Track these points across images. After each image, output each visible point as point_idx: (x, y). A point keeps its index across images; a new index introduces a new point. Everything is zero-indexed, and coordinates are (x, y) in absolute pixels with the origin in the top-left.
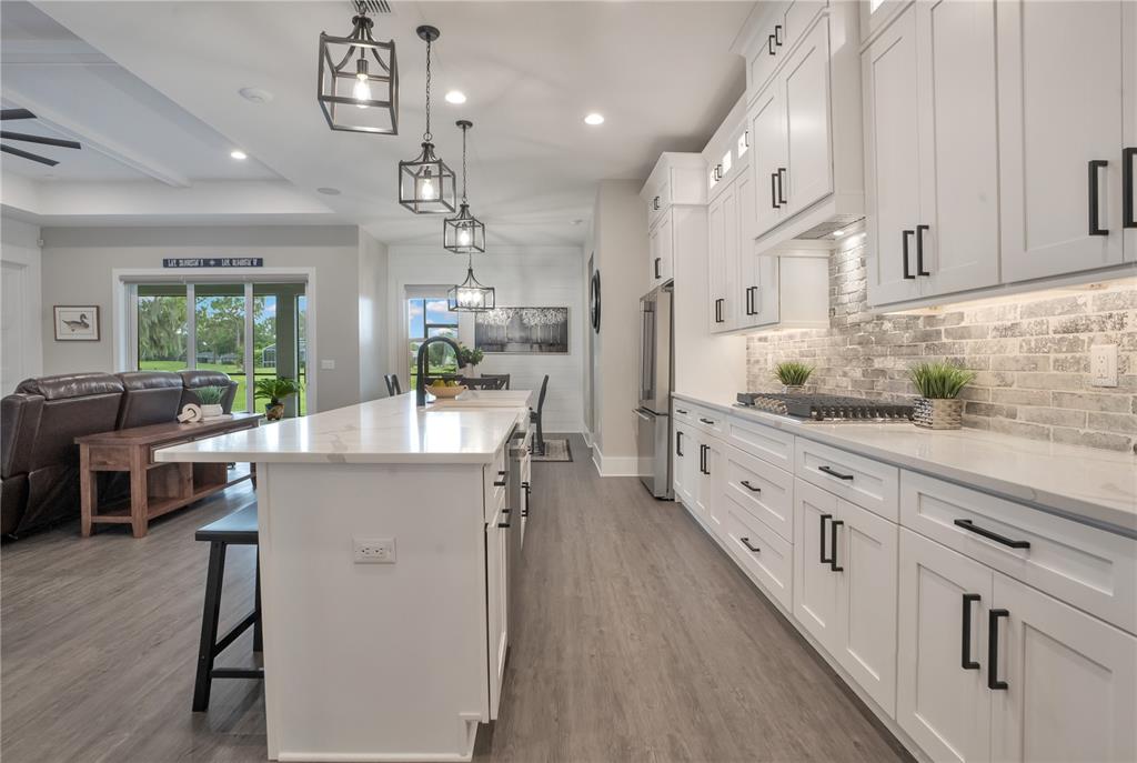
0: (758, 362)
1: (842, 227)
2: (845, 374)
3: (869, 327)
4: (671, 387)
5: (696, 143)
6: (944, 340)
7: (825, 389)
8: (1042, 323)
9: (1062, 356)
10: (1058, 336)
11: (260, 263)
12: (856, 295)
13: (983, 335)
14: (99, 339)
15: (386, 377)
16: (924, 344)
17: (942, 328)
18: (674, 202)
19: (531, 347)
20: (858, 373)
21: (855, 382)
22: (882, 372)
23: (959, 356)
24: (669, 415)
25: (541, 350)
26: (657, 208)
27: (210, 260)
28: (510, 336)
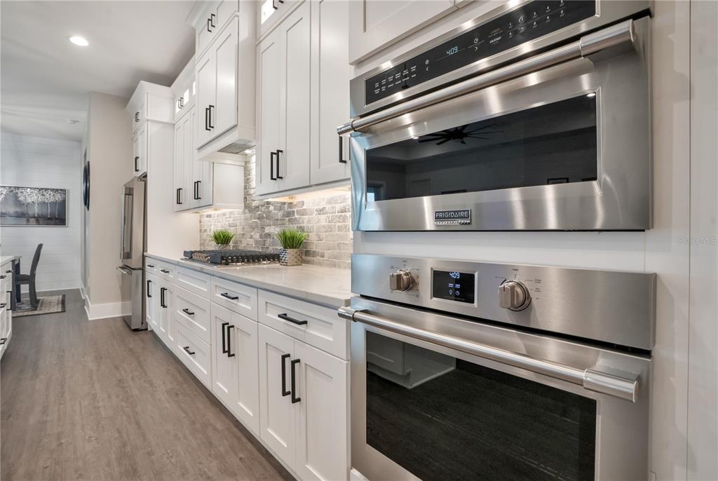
0: (205, 231)
1: (249, 148)
2: (251, 237)
4: (145, 249)
6: (296, 216)
7: (242, 247)
8: (333, 208)
9: (340, 224)
10: (339, 214)
13: (312, 214)
16: (287, 218)
17: (295, 210)
18: (149, 118)
20: (257, 236)
21: (256, 242)
22: (268, 235)
23: (302, 225)
24: (143, 269)
25: (38, 223)
26: (137, 120)
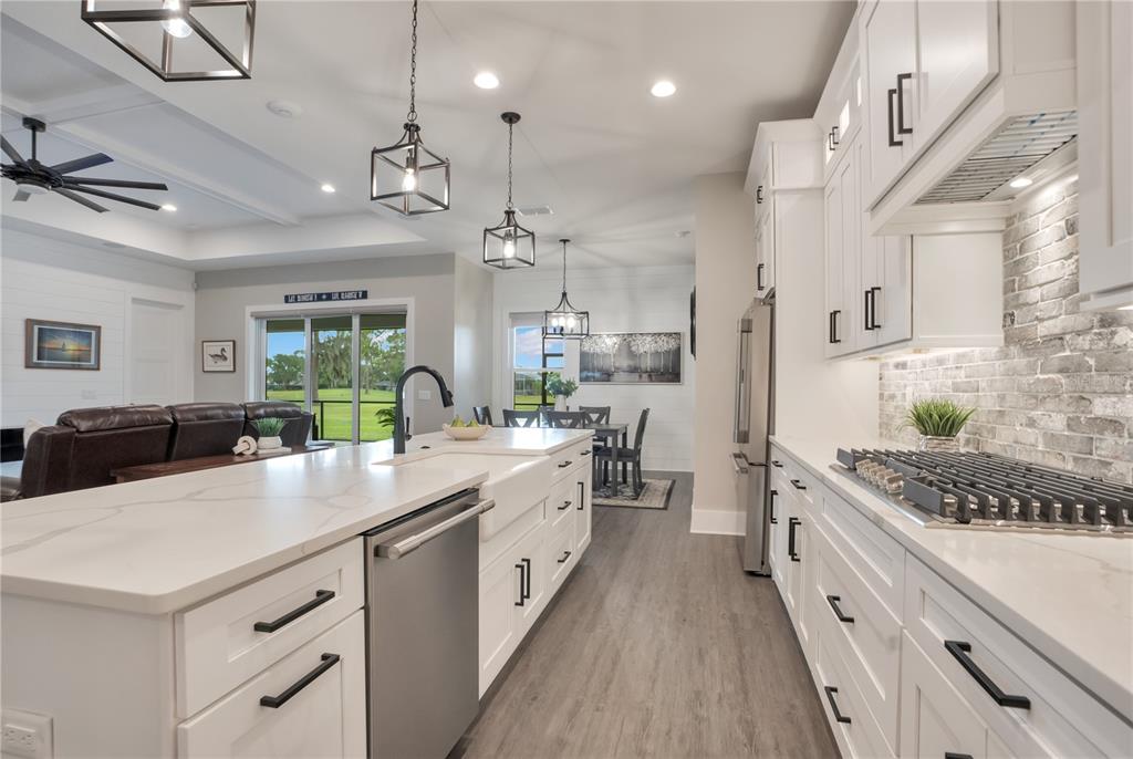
0: (893, 397)
2: (1032, 423)
3: (1084, 342)
4: (770, 430)
5: (804, 106)
7: (994, 446)
11: (365, 295)
12: (1055, 287)
14: (234, 370)
15: (475, 409)
18: (775, 188)
19: (640, 376)
20: (1058, 423)
21: (1052, 438)
24: (767, 466)
25: (651, 380)
26: (759, 200)
27: (322, 294)
28: (617, 365)
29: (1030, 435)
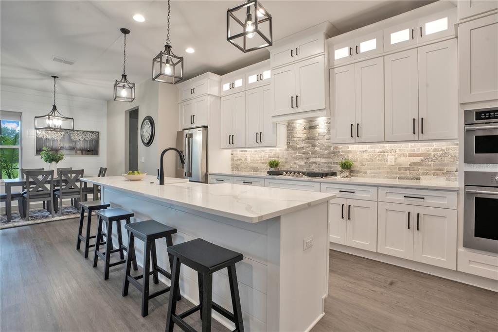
3: (309, 149)
6: (342, 154)
9: (380, 158)
13: (356, 153)
16: (333, 155)
17: (340, 150)
19: (76, 152)
20: (302, 163)
21: (301, 166)
22: (314, 163)
25: (82, 154)
28: (62, 146)
29: (295, 166)
